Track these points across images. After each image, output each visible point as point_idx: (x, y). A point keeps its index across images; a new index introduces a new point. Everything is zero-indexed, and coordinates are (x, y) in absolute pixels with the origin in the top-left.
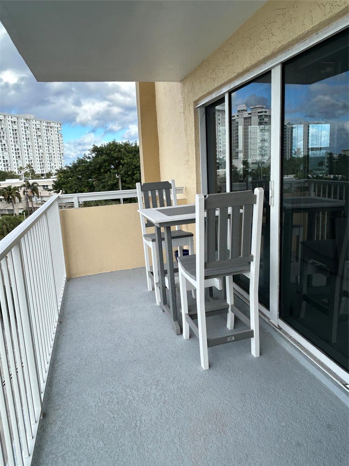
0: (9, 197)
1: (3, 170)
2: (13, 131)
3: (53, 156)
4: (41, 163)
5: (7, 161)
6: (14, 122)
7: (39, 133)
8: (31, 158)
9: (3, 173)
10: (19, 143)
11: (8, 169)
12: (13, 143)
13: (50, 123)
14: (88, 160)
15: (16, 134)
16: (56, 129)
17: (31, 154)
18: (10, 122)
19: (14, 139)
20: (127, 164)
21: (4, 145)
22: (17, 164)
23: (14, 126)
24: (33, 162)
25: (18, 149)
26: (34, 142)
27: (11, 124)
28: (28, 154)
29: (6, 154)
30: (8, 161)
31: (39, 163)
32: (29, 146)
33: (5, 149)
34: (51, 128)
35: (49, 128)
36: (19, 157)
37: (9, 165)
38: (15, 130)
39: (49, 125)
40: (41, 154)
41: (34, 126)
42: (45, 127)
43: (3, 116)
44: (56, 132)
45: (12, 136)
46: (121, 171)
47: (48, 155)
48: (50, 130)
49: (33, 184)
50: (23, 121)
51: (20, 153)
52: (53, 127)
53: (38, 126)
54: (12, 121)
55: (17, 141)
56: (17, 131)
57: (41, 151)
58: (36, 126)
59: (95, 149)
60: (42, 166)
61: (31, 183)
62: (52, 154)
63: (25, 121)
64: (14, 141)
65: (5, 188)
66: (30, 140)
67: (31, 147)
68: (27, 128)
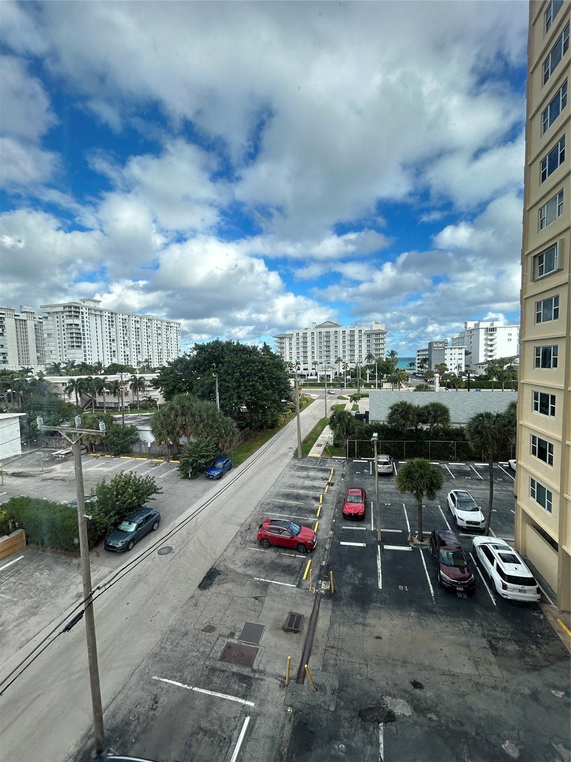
0: (115, 390)
1: (124, 364)
2: (135, 329)
3: (171, 352)
4: (159, 358)
5: (127, 355)
6: (138, 321)
7: (159, 332)
8: (150, 354)
9: (120, 367)
10: (140, 339)
11: (128, 362)
12: (134, 340)
13: (170, 323)
14: (189, 359)
15: (138, 332)
16: (175, 328)
17: (150, 350)
18: (134, 321)
19: (136, 336)
20: (227, 362)
21: (126, 341)
22: (137, 359)
23: (137, 325)
24: (152, 357)
25: (139, 345)
26: (154, 339)
27: (134, 323)
28: (148, 350)
29: (127, 349)
30: (129, 356)
31: (158, 358)
32: (150, 343)
33: (127, 344)
34: (171, 327)
35: (169, 328)
36: (139, 352)
37: (129, 359)
38: (138, 328)
39: (169, 325)
40: (160, 350)
41: (155, 325)
42: (165, 327)
43: (127, 316)
44: (176, 331)
45: (134, 334)
46: (220, 370)
47: (166, 351)
48: (169, 330)
49: (141, 378)
50: (145, 320)
51: (141, 349)
52: (173, 327)
53: (159, 326)
54: (135, 321)
55: (138, 338)
56: (139, 329)
57: (160, 347)
58: (157, 325)
59: (198, 347)
60: (160, 361)
61: (138, 378)
62: (170, 350)
63: (147, 321)
64: (136, 338)
65: (112, 382)
66: (151, 337)
67: (151, 343)
68: (149, 326)
